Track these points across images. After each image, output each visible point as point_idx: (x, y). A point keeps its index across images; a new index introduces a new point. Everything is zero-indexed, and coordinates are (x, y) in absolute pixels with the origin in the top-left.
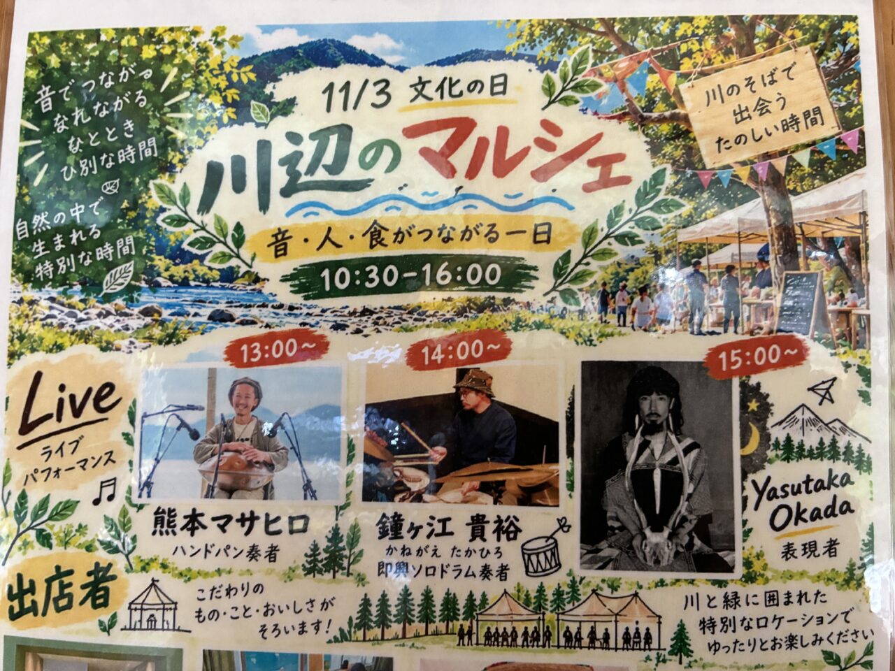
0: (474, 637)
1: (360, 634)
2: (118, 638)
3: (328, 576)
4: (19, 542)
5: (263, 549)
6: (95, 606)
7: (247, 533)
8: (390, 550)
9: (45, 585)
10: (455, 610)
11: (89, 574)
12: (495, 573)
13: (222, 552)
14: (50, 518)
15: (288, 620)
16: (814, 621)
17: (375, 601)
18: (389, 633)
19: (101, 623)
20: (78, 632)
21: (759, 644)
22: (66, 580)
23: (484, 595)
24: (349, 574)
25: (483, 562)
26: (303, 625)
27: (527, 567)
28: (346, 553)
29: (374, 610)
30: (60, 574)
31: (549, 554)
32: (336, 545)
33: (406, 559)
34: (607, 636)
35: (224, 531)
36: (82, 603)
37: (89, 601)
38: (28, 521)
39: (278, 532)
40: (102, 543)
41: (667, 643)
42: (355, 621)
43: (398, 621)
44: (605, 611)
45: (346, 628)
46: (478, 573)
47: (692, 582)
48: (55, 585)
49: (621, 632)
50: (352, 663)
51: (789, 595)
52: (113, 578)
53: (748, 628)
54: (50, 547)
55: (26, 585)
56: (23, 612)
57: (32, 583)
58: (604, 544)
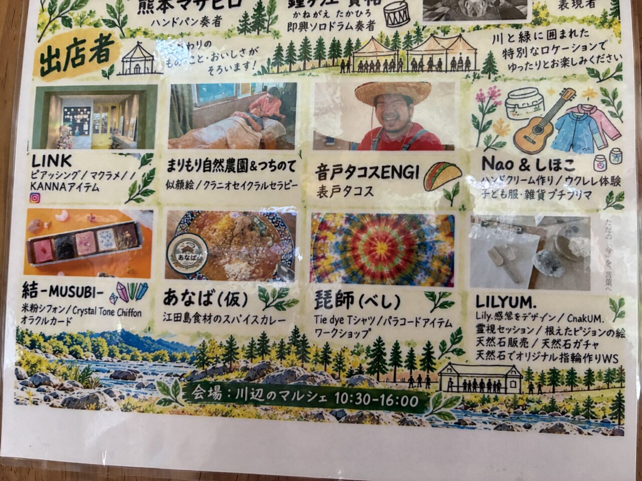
0: (351, 68)
1: (275, 69)
2: (115, 81)
3: (255, 33)
4: (50, 26)
5: (211, 19)
6: (99, 61)
7: (201, 9)
8: (296, 15)
9: (66, 51)
10: (339, 51)
11: (96, 41)
12: (365, 26)
13: (184, 22)
14: (72, 9)
15: (228, 62)
16: (581, 48)
17: (285, 48)
18: (294, 67)
19: (103, 72)
20: (87, 79)
21: (542, 64)
22: (80, 46)
23: (358, 40)
24: (268, 31)
25: (358, 20)
26: (237, 65)
27: (387, 22)
28: (267, 18)
29: (285, 53)
30: (76, 42)
31: (402, 12)
32: (260, 13)
33: (306, 20)
34: (440, 63)
35: (185, 9)
36: (91, 60)
37: (96, 59)
38: (57, 13)
39: (222, 7)
40: (104, 21)
41: (481, 66)
42: (272, 61)
43: (300, 60)
44: (439, 47)
45: (266, 66)
46: (354, 27)
47: (498, 26)
48: (73, 50)
50: (269, 87)
51: (563, 32)
52: (112, 42)
53: (536, 54)
54: (71, 26)
55: (53, 52)
56: (51, 69)
57: (58, 50)
58: (439, 5)
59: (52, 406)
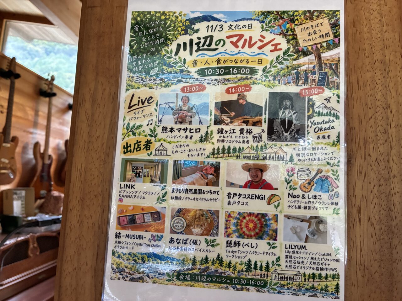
0: (240, 157)
1: (212, 156)
2: (152, 157)
3: (205, 143)
4: (127, 135)
5: (189, 136)
6: (147, 150)
7: (185, 133)
8: (220, 137)
9: (134, 145)
10: (236, 151)
11: (145, 142)
12: (246, 142)
13: (179, 137)
14: (136, 129)
15: (195, 153)
16: (324, 154)
17: (216, 149)
18: (219, 156)
19: (148, 154)
20: (142, 156)
21: (310, 159)
22: (139, 144)
23: (243, 147)
24: (210, 142)
25: (243, 139)
26: (198, 154)
27: (254, 141)
28: (210, 137)
29: (216, 151)
30: (138, 142)
31: (259, 138)
32: (207, 135)
33: (224, 139)
34: (273, 157)
35: (179, 132)
36: (143, 149)
37: (145, 149)
38: (130, 130)
39: (193, 132)
40: (149, 135)
41: (288, 159)
42: (211, 153)
43: (222, 153)
44: (273, 151)
45: (209, 155)
46: (242, 142)
47: (295, 145)
48: (136, 145)
49: (277, 156)
50: (210, 163)
51: (318, 148)
52: (152, 143)
53: (308, 156)
54: (135, 136)
55: (129, 145)
56: (127, 152)
57: (130, 145)
58: (273, 135)
59: (125, 280)
